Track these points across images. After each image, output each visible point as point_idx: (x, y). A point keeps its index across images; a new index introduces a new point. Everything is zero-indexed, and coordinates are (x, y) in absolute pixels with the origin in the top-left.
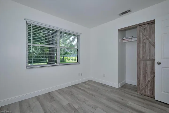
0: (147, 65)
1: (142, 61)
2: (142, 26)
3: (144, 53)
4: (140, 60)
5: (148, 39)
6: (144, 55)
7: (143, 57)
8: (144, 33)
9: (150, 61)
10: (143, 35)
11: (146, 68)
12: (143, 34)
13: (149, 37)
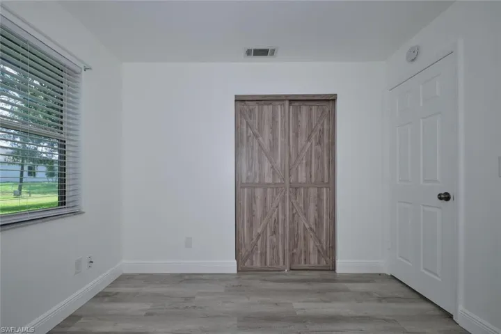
0: (255, 197)
1: (246, 189)
2: (247, 102)
3: (250, 169)
4: (241, 187)
5: (257, 137)
6: (249, 174)
7: (248, 178)
8: (249, 120)
9: (260, 187)
10: (247, 127)
11: (254, 205)
12: (247, 124)
13: (259, 131)
